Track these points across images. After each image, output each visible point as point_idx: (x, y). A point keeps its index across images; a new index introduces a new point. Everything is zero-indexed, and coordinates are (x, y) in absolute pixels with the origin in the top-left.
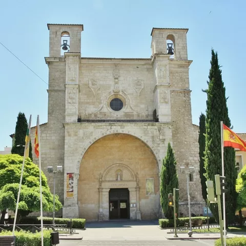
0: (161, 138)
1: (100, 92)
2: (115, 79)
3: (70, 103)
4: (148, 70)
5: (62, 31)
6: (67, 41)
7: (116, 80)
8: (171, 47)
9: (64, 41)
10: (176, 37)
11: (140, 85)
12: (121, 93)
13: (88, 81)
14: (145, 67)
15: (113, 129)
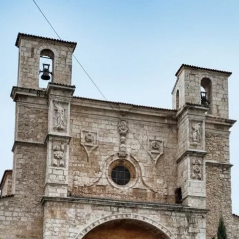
0: (190, 230)
1: (97, 153)
2: (121, 135)
3: (55, 165)
4: (170, 126)
5: (41, 48)
6: (49, 65)
7: (123, 137)
8: (205, 97)
9: (44, 65)
10: (214, 83)
11: (157, 149)
12: (128, 159)
13: (80, 134)
14: (166, 121)
15: (121, 213)
